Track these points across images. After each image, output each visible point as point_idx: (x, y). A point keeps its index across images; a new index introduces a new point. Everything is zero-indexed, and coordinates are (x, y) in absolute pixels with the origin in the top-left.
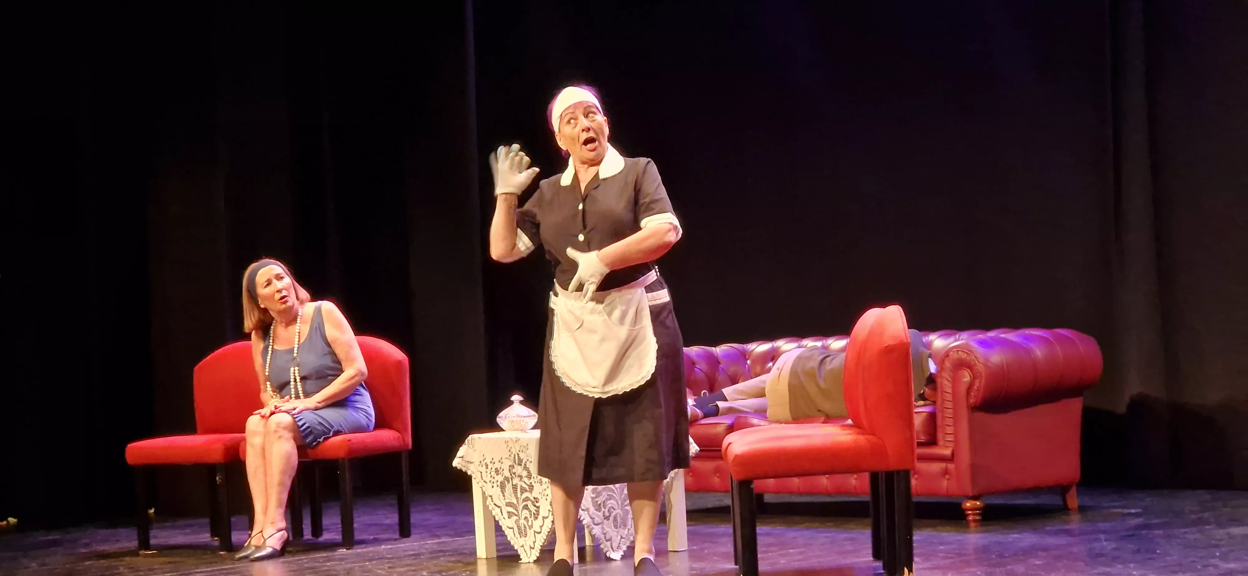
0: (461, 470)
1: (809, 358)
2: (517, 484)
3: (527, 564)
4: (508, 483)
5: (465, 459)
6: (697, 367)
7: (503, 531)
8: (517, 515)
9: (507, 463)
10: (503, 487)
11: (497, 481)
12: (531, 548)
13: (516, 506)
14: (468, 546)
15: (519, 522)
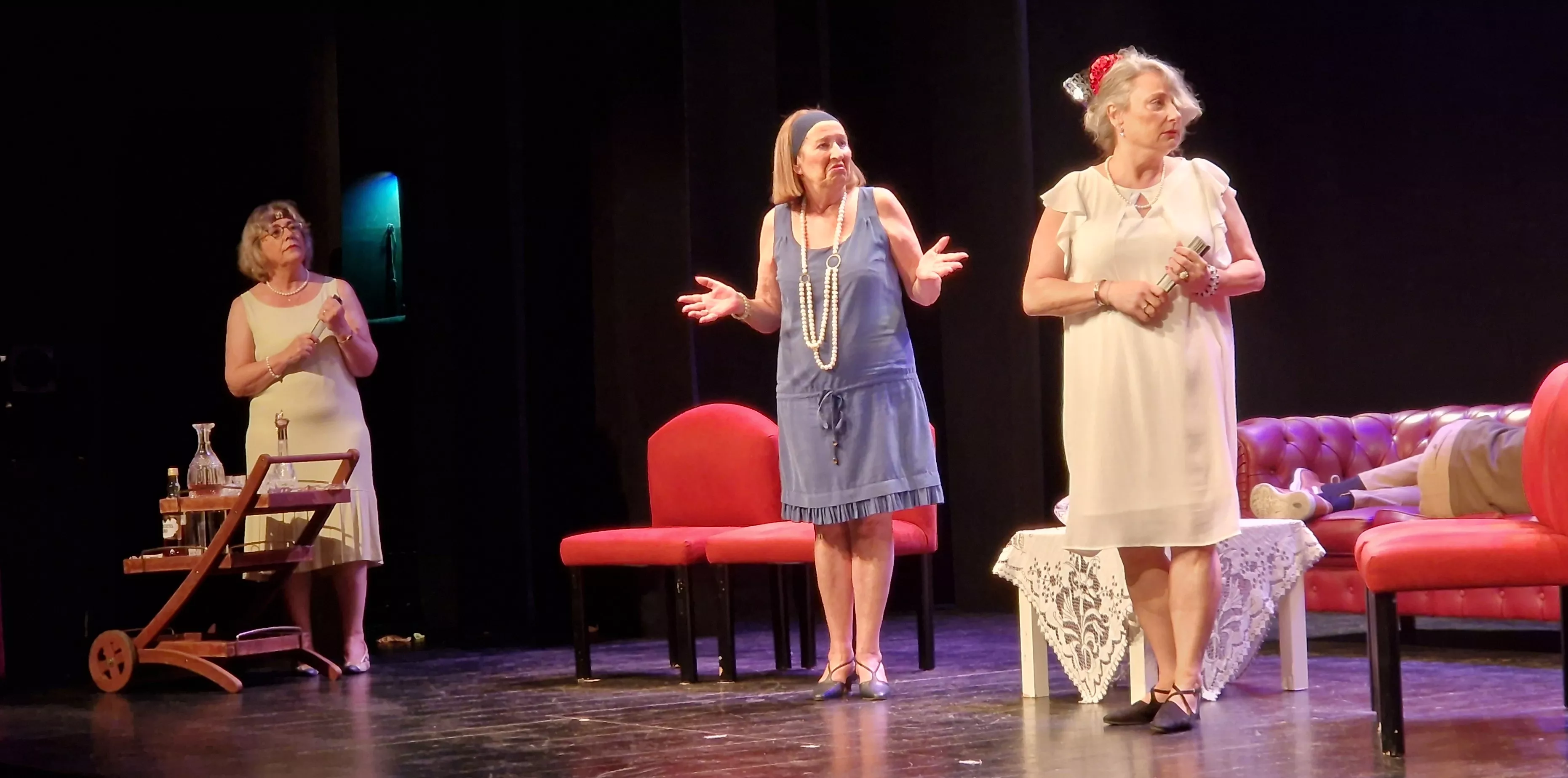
0: (1003, 579)
1: (1479, 432)
2: (1079, 597)
3: (1090, 706)
4: (1067, 596)
5: (1009, 563)
6: (1326, 444)
7: (1059, 662)
8: (1078, 640)
9: (1066, 570)
10: (1059, 601)
11: (1053, 594)
12: (1096, 683)
13: (1076, 627)
14: (1012, 682)
15: (1080, 649)
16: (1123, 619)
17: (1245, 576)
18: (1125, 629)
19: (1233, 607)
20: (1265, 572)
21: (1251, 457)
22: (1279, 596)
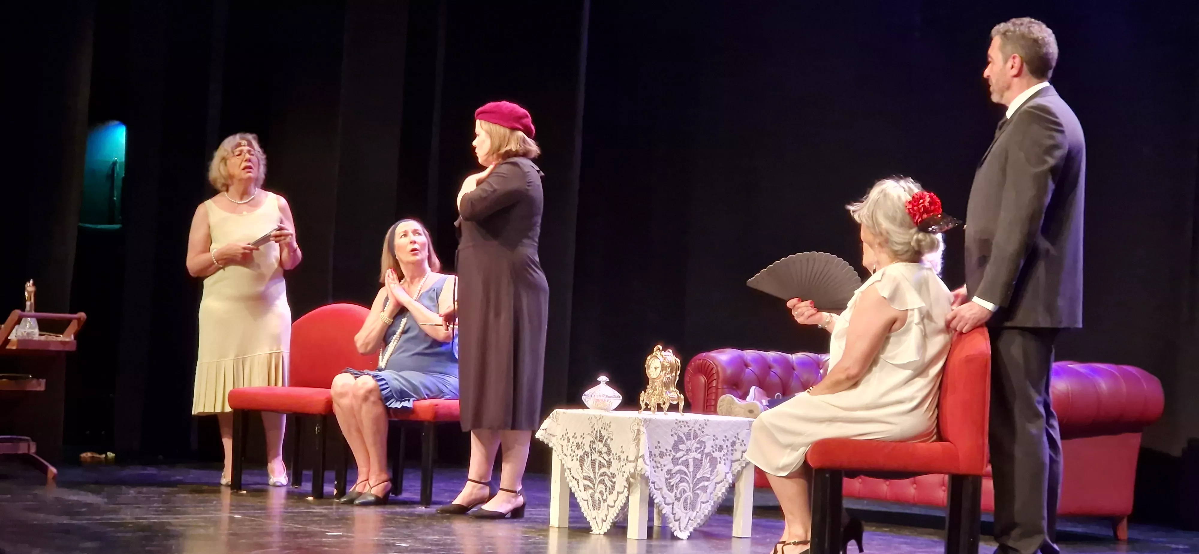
0: (543, 442)
2: (596, 459)
3: (598, 535)
4: (587, 458)
5: (549, 431)
6: (773, 371)
7: (578, 503)
8: (592, 489)
9: (589, 439)
10: (582, 460)
11: (577, 455)
13: (592, 480)
14: (541, 516)
15: (594, 495)
16: (627, 477)
17: (714, 455)
18: (628, 484)
19: (704, 476)
20: (728, 453)
21: (721, 375)
22: (737, 471)
